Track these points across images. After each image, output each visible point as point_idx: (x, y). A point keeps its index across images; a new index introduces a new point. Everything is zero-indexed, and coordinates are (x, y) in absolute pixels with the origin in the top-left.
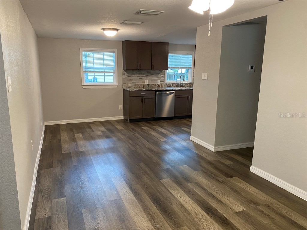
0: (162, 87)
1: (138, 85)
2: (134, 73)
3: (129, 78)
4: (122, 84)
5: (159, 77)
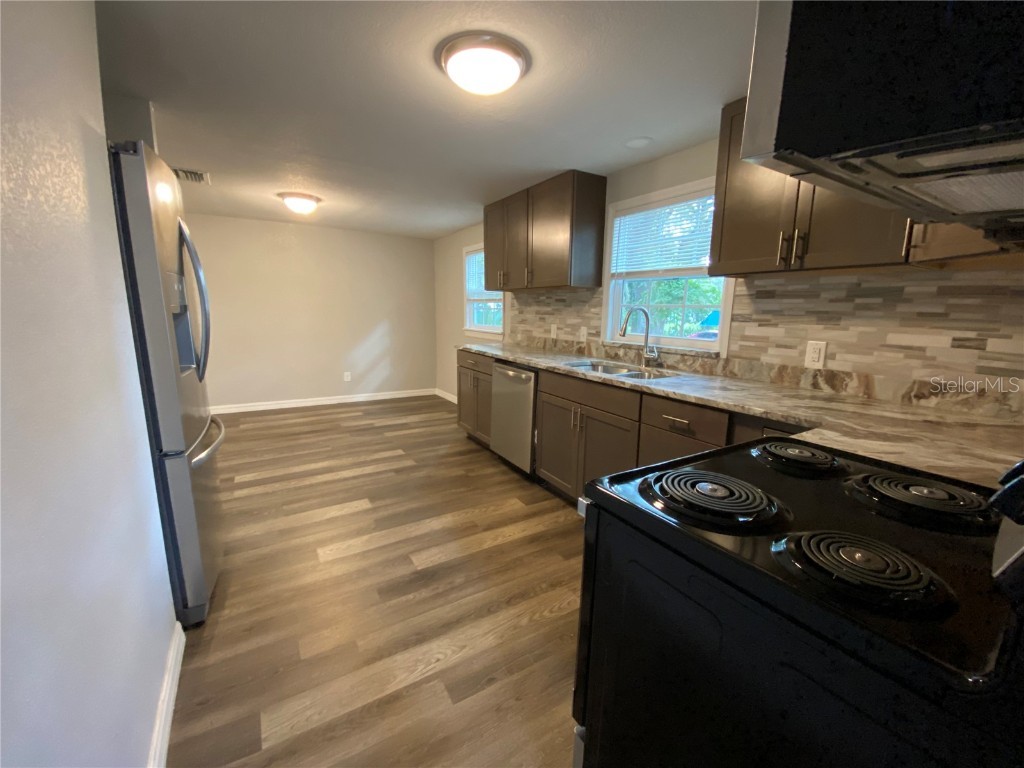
0: (590, 354)
1: (534, 339)
4: (509, 332)
5: (587, 315)
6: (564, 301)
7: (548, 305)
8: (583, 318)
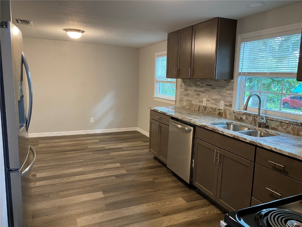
0: (226, 117)
1: (193, 105)
3: (186, 92)
4: (179, 100)
5: (224, 94)
6: (211, 85)
7: (202, 87)
8: (222, 96)
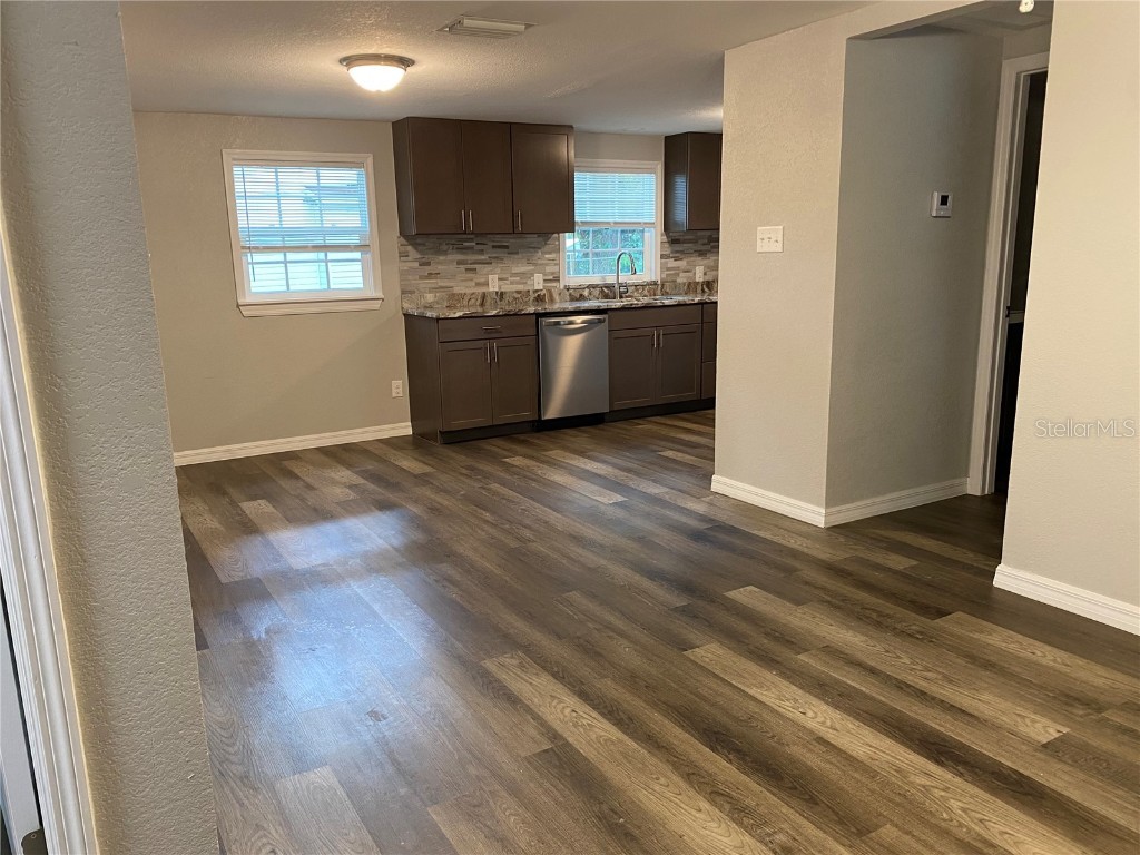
0: (552, 300)
1: (463, 296)
2: (445, 247)
3: (428, 269)
4: (399, 293)
7: (481, 252)
